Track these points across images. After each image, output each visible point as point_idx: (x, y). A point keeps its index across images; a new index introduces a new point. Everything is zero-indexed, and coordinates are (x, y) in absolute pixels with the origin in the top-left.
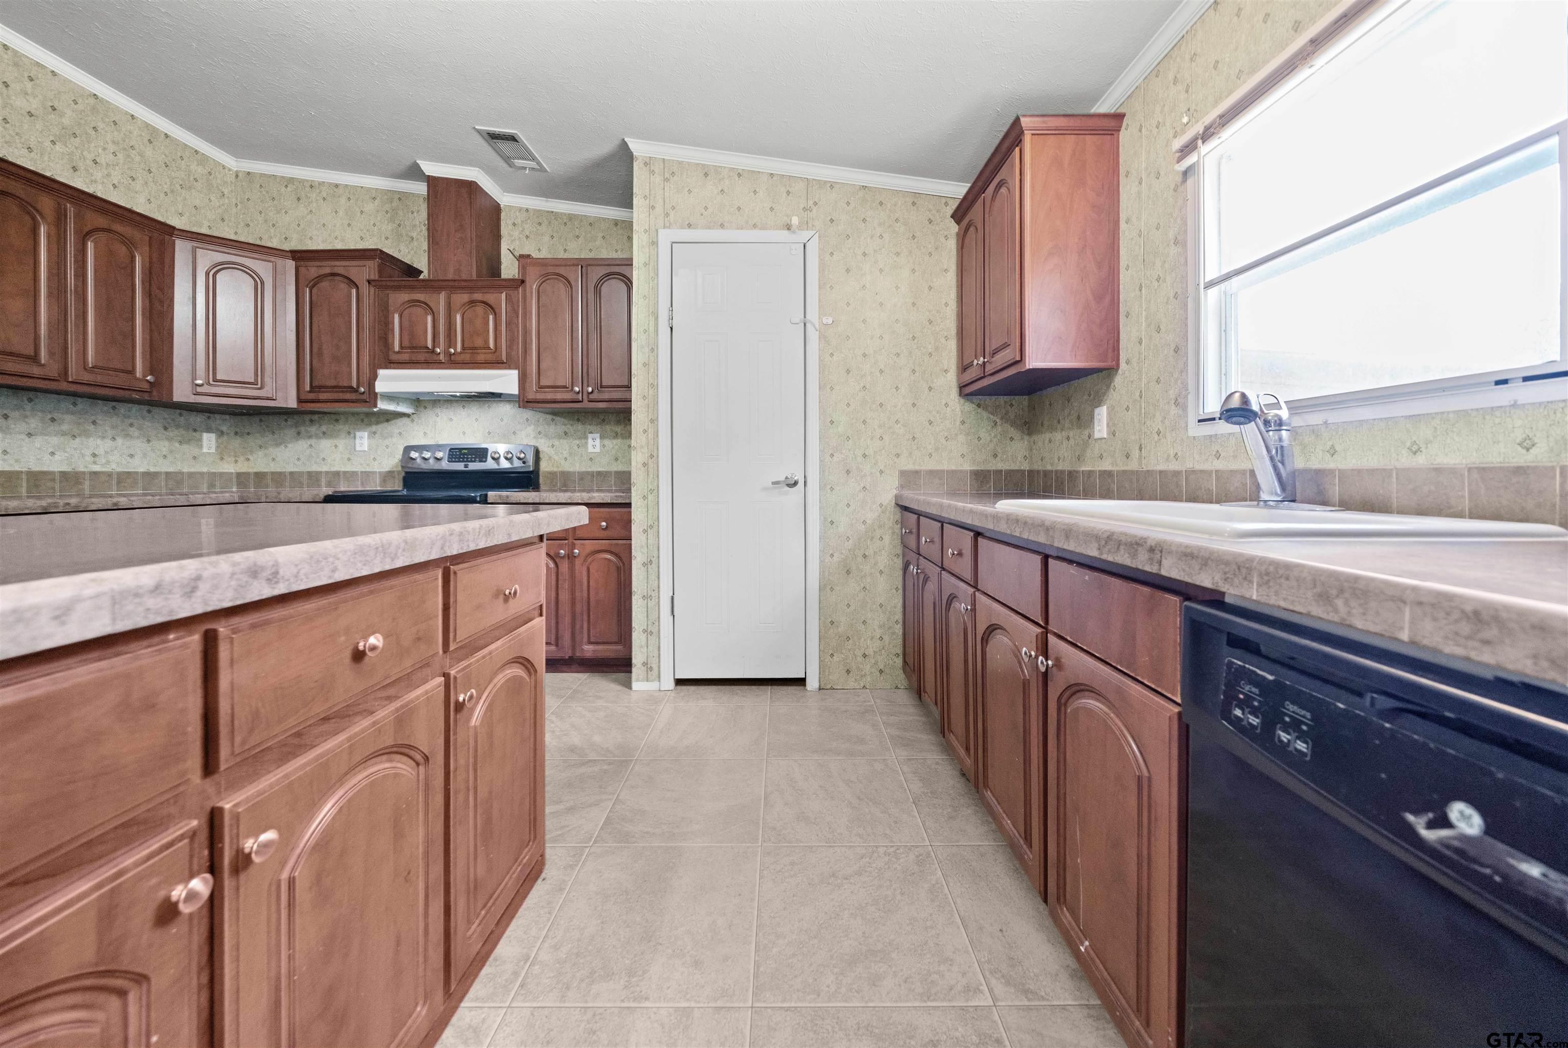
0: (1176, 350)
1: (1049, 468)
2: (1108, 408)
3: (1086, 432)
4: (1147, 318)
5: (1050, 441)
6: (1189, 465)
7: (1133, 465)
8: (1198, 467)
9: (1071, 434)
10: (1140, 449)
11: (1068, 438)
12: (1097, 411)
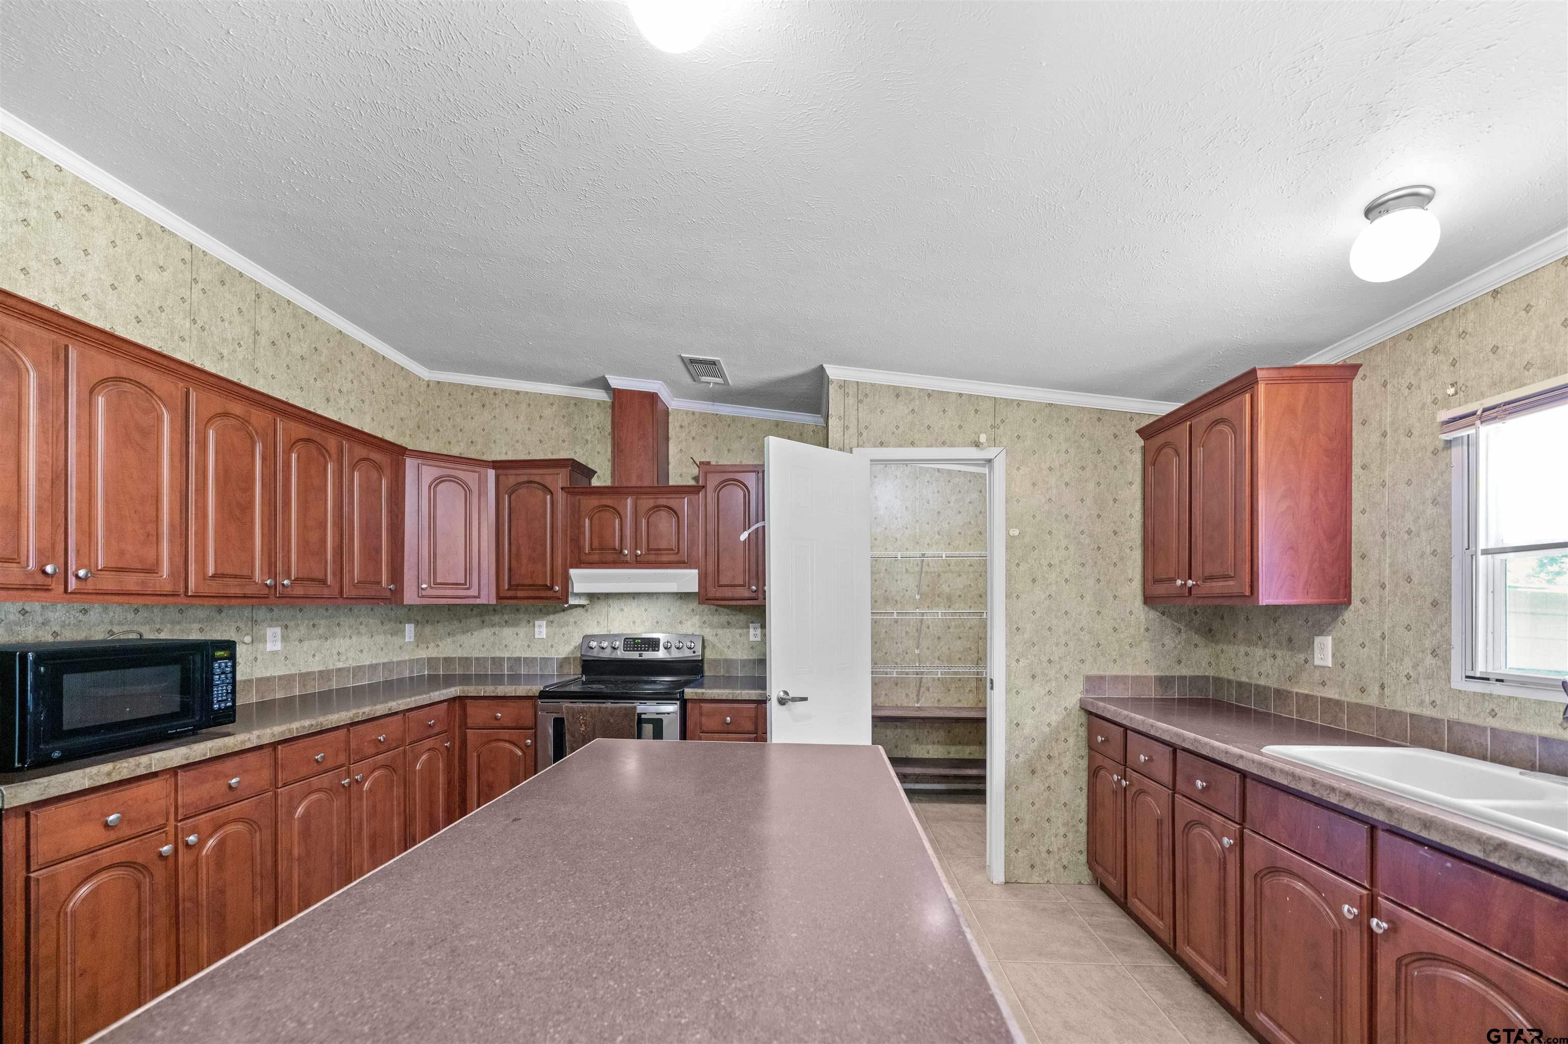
0: (1435, 604)
1: (1244, 679)
2: (1334, 639)
3: (1302, 657)
4: (1391, 565)
5: (1247, 654)
6: (1452, 715)
7: (1371, 699)
8: (1464, 719)
9: (1279, 653)
10: (1382, 687)
11: (1274, 657)
12: (1318, 640)
